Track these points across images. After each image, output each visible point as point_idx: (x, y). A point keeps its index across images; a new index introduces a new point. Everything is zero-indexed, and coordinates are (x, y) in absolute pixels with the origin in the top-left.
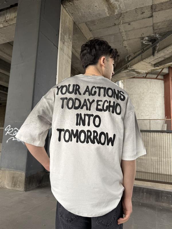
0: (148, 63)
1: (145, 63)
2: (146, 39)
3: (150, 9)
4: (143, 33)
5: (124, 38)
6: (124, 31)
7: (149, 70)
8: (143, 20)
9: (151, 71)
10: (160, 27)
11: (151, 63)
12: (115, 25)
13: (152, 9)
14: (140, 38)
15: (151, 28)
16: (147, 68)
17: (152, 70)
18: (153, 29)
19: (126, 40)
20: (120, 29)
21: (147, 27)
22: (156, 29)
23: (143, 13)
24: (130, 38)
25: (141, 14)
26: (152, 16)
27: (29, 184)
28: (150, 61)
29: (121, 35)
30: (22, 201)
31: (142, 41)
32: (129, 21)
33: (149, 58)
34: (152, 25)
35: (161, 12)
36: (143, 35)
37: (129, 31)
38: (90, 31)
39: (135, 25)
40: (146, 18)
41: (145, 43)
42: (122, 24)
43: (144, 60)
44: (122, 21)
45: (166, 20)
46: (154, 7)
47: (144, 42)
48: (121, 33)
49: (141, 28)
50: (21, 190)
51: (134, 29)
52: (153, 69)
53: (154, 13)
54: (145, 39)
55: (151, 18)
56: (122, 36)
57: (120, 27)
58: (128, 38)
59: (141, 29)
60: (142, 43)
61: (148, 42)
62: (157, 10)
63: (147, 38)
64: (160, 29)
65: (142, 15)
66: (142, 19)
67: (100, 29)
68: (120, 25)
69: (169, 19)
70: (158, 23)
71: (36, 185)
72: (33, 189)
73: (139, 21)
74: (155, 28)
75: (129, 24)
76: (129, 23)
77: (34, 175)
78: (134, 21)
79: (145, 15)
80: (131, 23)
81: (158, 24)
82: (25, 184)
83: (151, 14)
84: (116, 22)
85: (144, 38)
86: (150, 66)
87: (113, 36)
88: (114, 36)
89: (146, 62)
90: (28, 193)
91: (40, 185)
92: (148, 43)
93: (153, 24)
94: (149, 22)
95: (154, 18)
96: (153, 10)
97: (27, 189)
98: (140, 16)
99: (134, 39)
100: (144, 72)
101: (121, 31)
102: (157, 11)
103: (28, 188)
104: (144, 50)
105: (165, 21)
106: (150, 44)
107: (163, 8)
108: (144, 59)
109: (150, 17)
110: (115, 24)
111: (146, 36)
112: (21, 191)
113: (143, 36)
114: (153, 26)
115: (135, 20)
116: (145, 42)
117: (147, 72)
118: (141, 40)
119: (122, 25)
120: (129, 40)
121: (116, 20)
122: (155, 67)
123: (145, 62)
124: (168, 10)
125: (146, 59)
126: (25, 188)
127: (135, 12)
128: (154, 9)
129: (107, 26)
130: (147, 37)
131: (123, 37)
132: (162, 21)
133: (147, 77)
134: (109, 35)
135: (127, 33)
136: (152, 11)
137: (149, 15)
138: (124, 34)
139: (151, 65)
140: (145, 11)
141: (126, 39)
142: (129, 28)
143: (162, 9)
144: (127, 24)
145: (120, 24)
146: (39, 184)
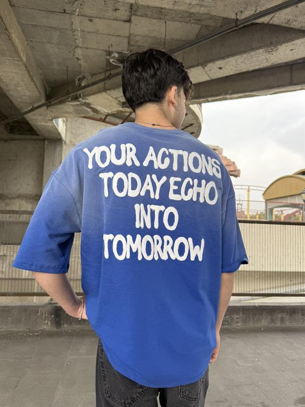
0: (114, 98)
1: (109, 97)
2: (114, 57)
3: (128, 8)
4: (112, 45)
5: (77, 41)
6: (79, 29)
7: (114, 110)
8: (116, 22)
9: (116, 112)
10: (139, 44)
11: (119, 99)
12: (65, 12)
13: (131, 8)
14: (106, 51)
15: (126, 40)
16: (111, 105)
17: (118, 112)
18: (129, 43)
19: (81, 47)
20: (72, 23)
21: (119, 36)
22: (133, 45)
23: (116, 10)
24: (89, 46)
25: (113, 10)
26: (129, 21)
28: (118, 96)
29: (74, 35)
31: (108, 57)
32: (91, 15)
33: (117, 90)
34: (127, 35)
35: (144, 19)
36: (111, 47)
37: (89, 32)
38: (12, 6)
39: (100, 25)
40: (121, 20)
41: (113, 62)
42: (78, 15)
43: (108, 92)
44: (78, 10)
45: (149, 35)
46: (134, 8)
47: (111, 61)
48: (73, 31)
49: (109, 35)
51: (96, 32)
52: (120, 111)
53: (133, 18)
54: (113, 55)
55: (127, 24)
56: (75, 37)
57: (73, 20)
58: (85, 46)
59: (110, 37)
60: (108, 61)
61: (118, 62)
62: (138, 13)
63: (116, 55)
64: (138, 46)
65: (114, 12)
66: (114, 20)
67: (32, 8)
68: (73, 16)
69: (153, 35)
70: (137, 35)
73: (107, 21)
74: (132, 43)
75: (91, 20)
76: (91, 18)
78: (100, 18)
79: (118, 15)
80: (95, 20)
81: (137, 38)
83: (129, 18)
84: (68, 8)
85: (112, 52)
86: (116, 105)
87: (58, 33)
88: (61, 32)
89: (112, 97)
92: (117, 65)
93: (130, 35)
94: (124, 29)
95: (133, 24)
96: (133, 12)
98: (110, 13)
99: (95, 49)
100: (106, 111)
101: (74, 27)
102: (138, 16)
104: (110, 74)
105: (147, 36)
106: (120, 67)
107: (148, 14)
108: (108, 90)
109: (126, 21)
110: (64, 10)
111: (116, 52)
113: (111, 49)
114: (129, 38)
115: (102, 16)
116: (113, 60)
117: (110, 112)
118: (107, 55)
119: (77, 18)
120: (87, 48)
121: (67, 3)
122: (123, 107)
123: (110, 95)
124: (154, 21)
125: (112, 91)
127: (104, 2)
128: (135, 11)
129: (49, 10)
130: (118, 53)
131: (76, 39)
132: (143, 35)
133: (106, 120)
134: (50, 27)
135: (84, 35)
136: (131, 12)
137: (126, 18)
138: (79, 35)
139: (118, 102)
140: (119, 7)
141: (81, 45)
142: (89, 26)
143: (146, 16)
144: (87, 18)
145: (75, 14)
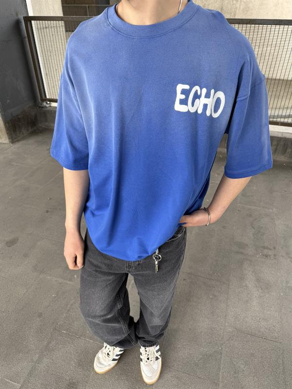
27: (15, 131)
30: (10, 161)
50: (4, 142)
71: (28, 130)
72: (23, 138)
77: (18, 116)
82: (7, 133)
90: (18, 145)
91: (35, 128)
97: (13, 139)
103: (16, 138)
112: (5, 144)
126: (9, 139)
146: (32, 127)
